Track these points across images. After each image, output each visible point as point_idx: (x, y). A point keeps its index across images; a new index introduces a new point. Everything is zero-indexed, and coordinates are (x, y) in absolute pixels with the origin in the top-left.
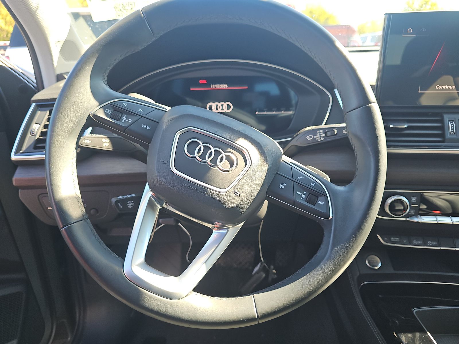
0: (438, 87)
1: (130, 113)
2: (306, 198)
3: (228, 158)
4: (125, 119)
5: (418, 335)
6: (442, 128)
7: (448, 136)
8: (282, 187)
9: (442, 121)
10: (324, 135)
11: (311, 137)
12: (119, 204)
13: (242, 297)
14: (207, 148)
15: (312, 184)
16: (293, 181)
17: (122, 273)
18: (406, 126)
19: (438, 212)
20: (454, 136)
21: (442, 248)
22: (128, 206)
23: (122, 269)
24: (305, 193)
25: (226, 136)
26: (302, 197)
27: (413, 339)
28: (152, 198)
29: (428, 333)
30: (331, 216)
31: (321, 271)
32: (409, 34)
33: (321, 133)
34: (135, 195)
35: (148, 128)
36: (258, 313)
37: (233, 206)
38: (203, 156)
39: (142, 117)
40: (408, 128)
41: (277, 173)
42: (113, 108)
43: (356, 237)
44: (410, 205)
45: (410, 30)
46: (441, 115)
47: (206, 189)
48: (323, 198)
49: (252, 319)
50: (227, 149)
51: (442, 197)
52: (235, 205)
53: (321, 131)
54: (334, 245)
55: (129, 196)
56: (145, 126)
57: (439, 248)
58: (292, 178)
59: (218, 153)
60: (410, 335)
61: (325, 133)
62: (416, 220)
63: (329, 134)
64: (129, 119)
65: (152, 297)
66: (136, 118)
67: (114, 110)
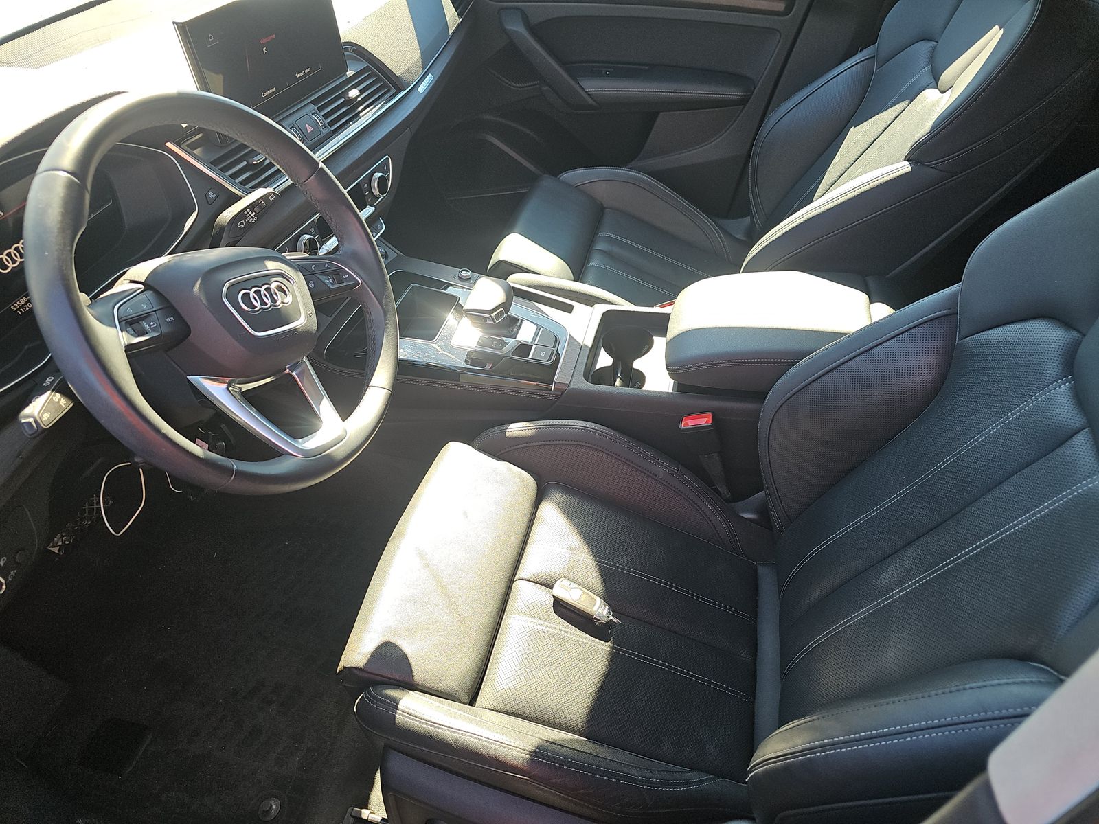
0: (263, 95)
2: (334, 280)
3: (278, 288)
4: (147, 327)
10: (254, 213)
11: (242, 224)
14: (258, 292)
15: (325, 266)
16: (313, 274)
24: (329, 277)
26: (330, 281)
30: (360, 282)
32: (212, 42)
33: (250, 213)
35: (172, 319)
42: (127, 323)
44: (316, 239)
45: (211, 37)
47: (294, 330)
53: (248, 210)
56: (169, 320)
58: (310, 273)
61: (254, 210)
63: (257, 209)
64: (151, 324)
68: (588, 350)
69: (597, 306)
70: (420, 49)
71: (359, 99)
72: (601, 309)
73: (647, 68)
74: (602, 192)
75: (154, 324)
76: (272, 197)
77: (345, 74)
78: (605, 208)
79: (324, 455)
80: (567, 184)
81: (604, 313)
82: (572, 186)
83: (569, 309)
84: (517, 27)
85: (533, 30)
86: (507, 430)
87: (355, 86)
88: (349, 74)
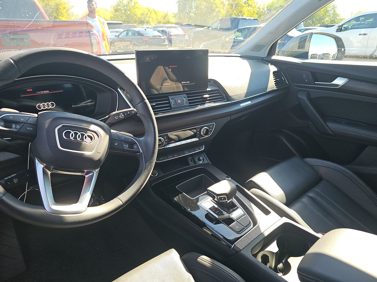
0: (164, 84)
1: (17, 123)
2: (128, 146)
3: (89, 136)
4: (14, 126)
5: (180, 195)
6: (169, 103)
7: (172, 106)
8: (116, 144)
9: (168, 100)
10: (123, 115)
11: (117, 117)
12: (8, 182)
13: (112, 200)
14: (76, 134)
15: (129, 140)
16: (120, 140)
17: (46, 212)
18: (155, 104)
19: (173, 141)
20: (175, 106)
21: (180, 156)
22: (15, 182)
23: (45, 210)
24: (127, 144)
25: (84, 126)
26: (126, 146)
27: (179, 198)
28: (45, 168)
29: (184, 193)
30: (141, 151)
31: (143, 175)
32: (148, 60)
33: (122, 115)
34: (16, 174)
35: (32, 129)
36: (123, 203)
37: (98, 159)
38: (75, 138)
39: (25, 123)
40: (156, 105)
41: (112, 139)
42: (4, 120)
43: (153, 157)
44: (165, 140)
45: (148, 59)
46: (167, 97)
47: (83, 154)
48: (136, 145)
49: (121, 206)
50: (87, 132)
51: (172, 134)
52: (99, 158)
53: (122, 113)
54: (146, 163)
55: (12, 176)
56: (29, 129)
57: (179, 157)
58: (119, 139)
59: (83, 135)
60: (177, 197)
61: (124, 114)
62: (168, 147)
63: (125, 114)
64: (18, 126)
65: (69, 217)
66: (22, 125)
67: (5, 123)
68: (263, 237)
69: (284, 218)
70: (247, 90)
71: (208, 99)
72: (285, 220)
73: (366, 125)
74: (323, 171)
75: (18, 127)
76: (134, 112)
77: (206, 89)
78: (323, 179)
79: (60, 216)
80: (306, 163)
81: (285, 223)
82: (309, 164)
83: (267, 212)
84: (303, 97)
85: (310, 100)
86: (199, 257)
87: (209, 94)
88: (208, 89)
